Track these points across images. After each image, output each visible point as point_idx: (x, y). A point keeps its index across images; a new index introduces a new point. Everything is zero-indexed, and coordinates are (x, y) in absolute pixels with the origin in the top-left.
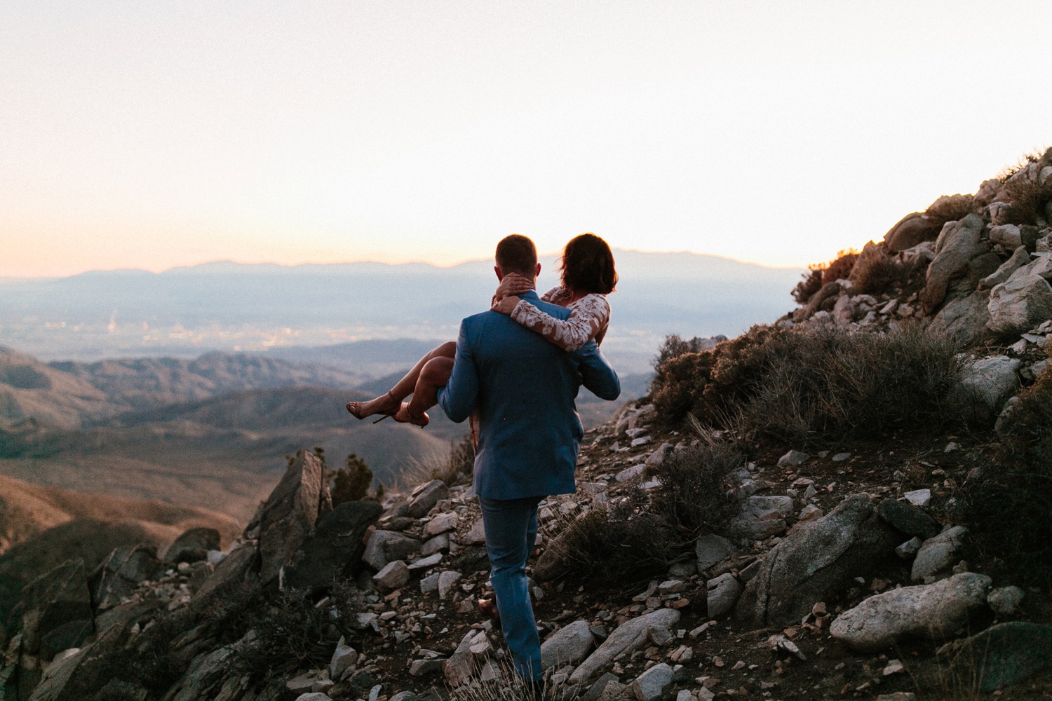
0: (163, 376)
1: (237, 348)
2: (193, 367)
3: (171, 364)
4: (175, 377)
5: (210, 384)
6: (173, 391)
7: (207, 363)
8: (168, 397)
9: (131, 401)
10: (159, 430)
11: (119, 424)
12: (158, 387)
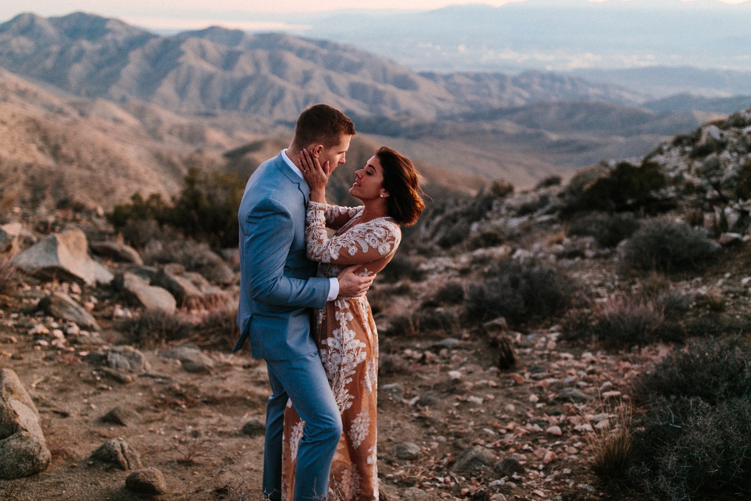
0: (494, 87)
1: (549, 68)
2: (515, 81)
3: (500, 78)
4: (502, 88)
5: (526, 94)
6: (500, 98)
7: (525, 78)
8: (495, 103)
9: (471, 104)
10: (487, 126)
11: (461, 119)
12: (490, 95)
